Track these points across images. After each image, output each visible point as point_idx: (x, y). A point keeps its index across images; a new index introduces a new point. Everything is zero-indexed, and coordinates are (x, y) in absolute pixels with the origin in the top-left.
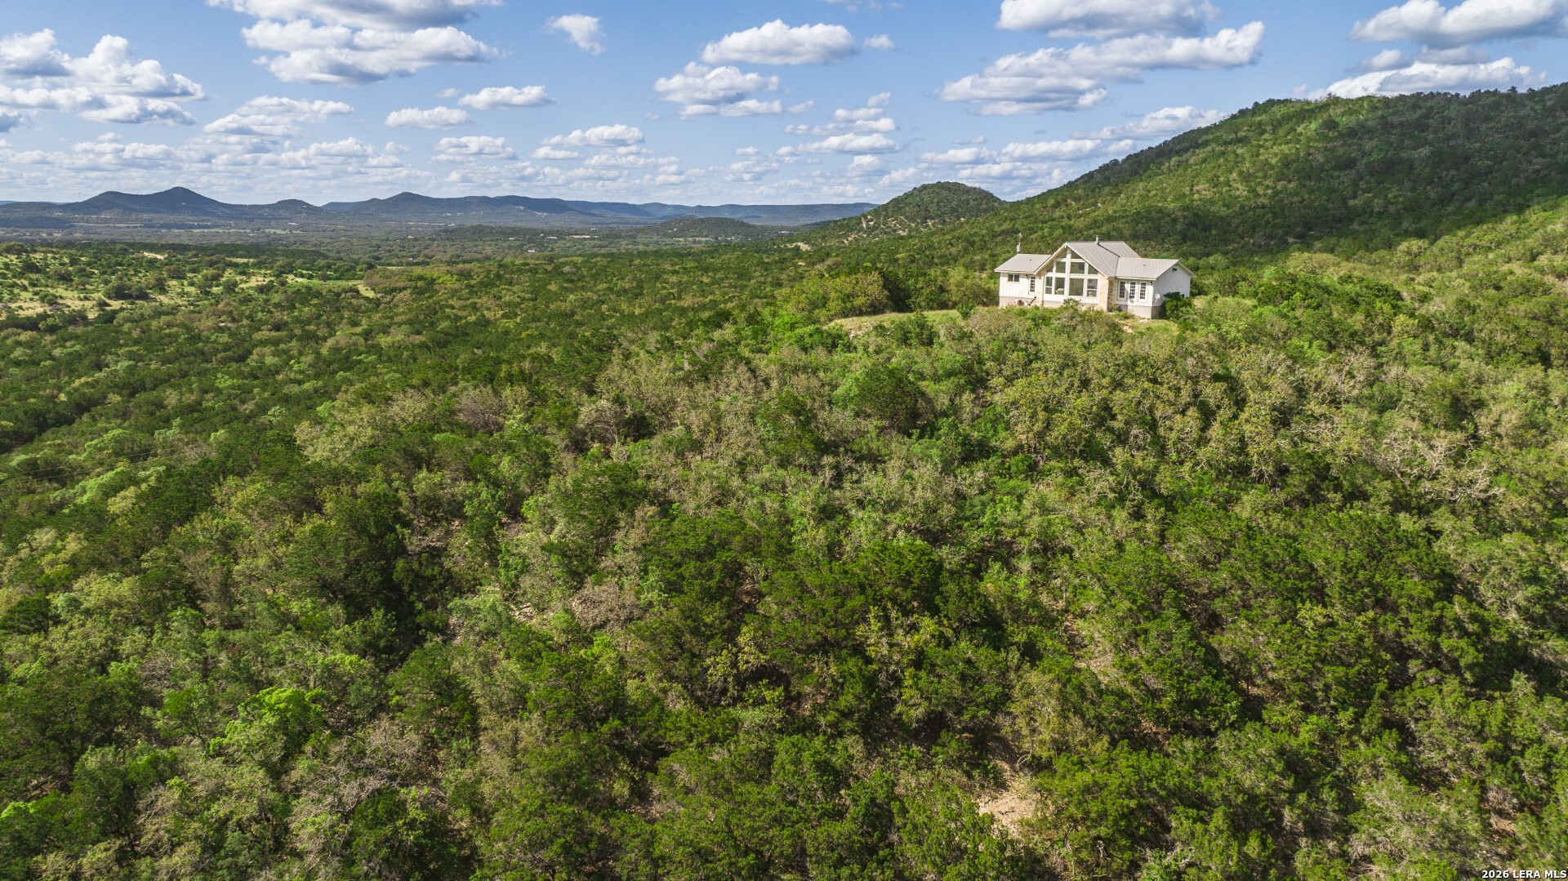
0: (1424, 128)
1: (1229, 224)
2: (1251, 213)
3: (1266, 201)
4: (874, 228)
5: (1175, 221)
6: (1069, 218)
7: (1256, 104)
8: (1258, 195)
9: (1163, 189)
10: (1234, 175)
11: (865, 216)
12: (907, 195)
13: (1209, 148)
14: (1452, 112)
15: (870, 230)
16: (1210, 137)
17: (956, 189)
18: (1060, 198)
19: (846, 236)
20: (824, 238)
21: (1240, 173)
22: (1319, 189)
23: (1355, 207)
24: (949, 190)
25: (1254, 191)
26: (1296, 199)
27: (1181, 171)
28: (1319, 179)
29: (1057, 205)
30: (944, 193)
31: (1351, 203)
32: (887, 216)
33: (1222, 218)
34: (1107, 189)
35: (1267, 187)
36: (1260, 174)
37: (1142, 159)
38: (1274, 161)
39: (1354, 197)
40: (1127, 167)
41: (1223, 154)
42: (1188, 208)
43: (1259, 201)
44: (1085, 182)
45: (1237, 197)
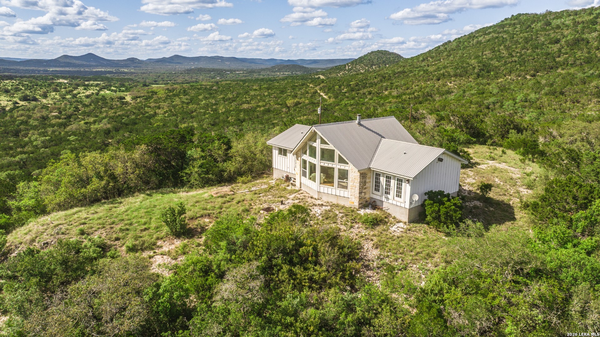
1: (499, 69)
2: (509, 65)
3: (517, 59)
4: (351, 69)
5: (474, 68)
6: (428, 66)
7: (513, 16)
8: (513, 56)
9: (470, 54)
10: (502, 47)
11: (348, 64)
12: (365, 56)
13: (491, 35)
15: (349, 70)
16: (491, 30)
17: (385, 53)
18: (425, 57)
19: (339, 73)
20: (330, 73)
21: (505, 46)
22: (542, 53)
23: (559, 61)
24: (382, 53)
25: (511, 54)
26: (531, 58)
27: (478, 45)
28: (542, 49)
29: (423, 60)
30: (380, 55)
31: (558, 59)
32: (356, 64)
33: (496, 67)
34: (445, 54)
35: (517, 52)
36: (514, 47)
37: (461, 40)
38: (520, 41)
39: (559, 57)
40: (455, 44)
41: (497, 37)
42: (480, 62)
43: (514, 59)
44: (436, 50)
45: (503, 57)
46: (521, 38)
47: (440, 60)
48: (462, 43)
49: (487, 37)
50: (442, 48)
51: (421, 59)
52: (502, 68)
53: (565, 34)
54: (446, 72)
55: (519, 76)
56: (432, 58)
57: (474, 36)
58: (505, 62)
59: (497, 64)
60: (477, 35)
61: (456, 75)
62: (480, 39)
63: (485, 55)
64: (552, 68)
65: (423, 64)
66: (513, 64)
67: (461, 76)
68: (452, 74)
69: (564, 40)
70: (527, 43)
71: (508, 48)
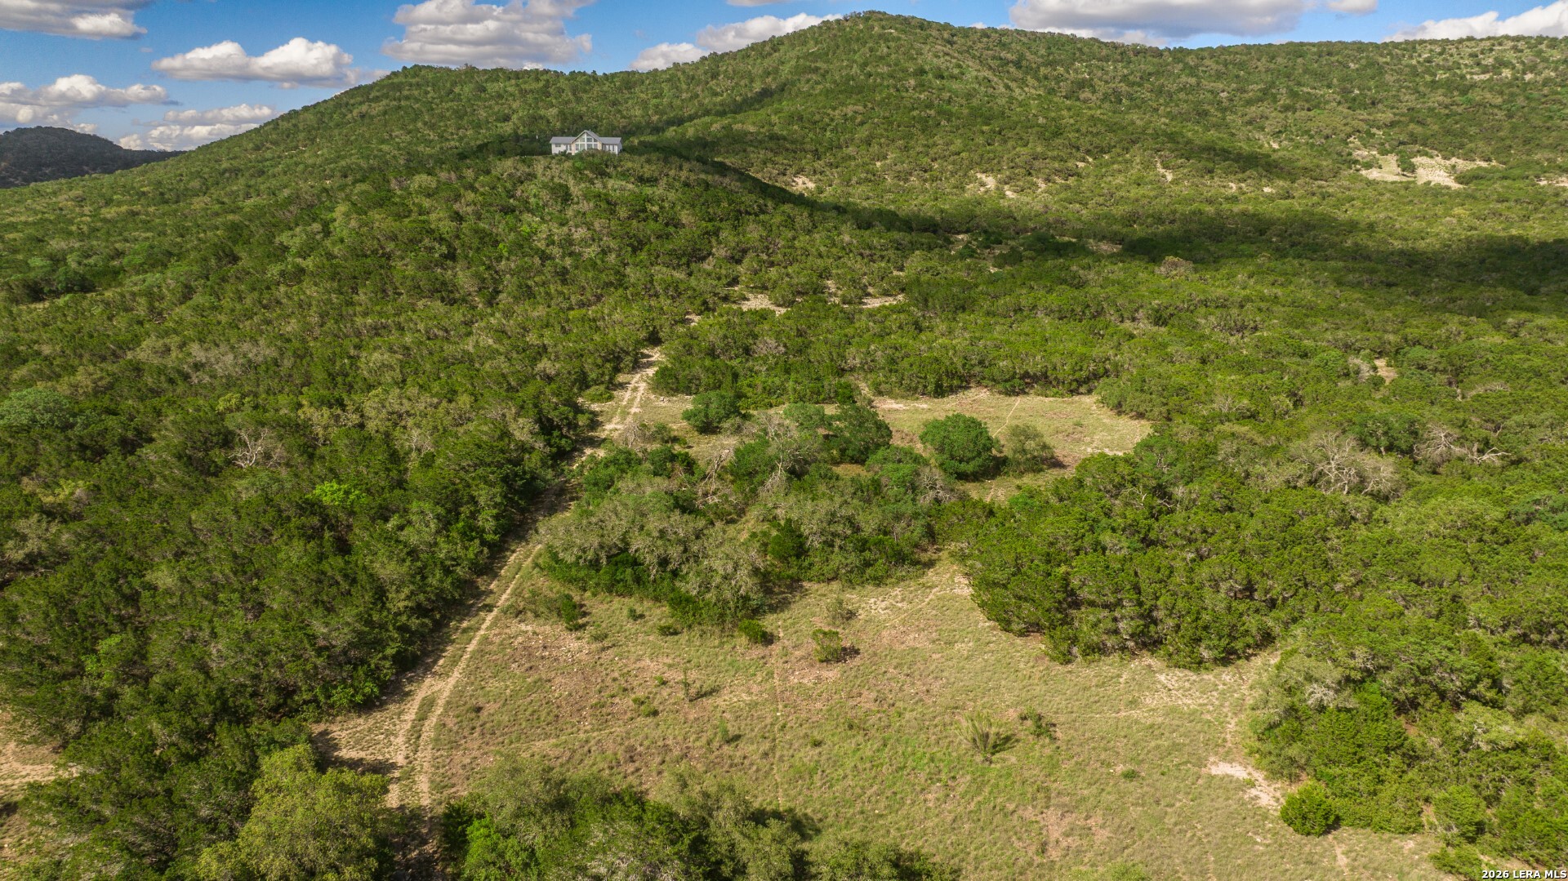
0: (548, 95)
7: (405, 68)
8: (447, 140)
10: (420, 125)
13: (383, 103)
14: (562, 83)
16: (378, 93)
21: (425, 124)
25: (443, 136)
27: (368, 120)
28: (489, 129)
29: (256, 148)
34: (301, 136)
35: (452, 134)
36: (442, 124)
37: (321, 109)
38: (448, 114)
40: (310, 117)
41: (399, 107)
43: (452, 143)
44: (274, 129)
45: (431, 141)
46: (448, 109)
47: (296, 148)
48: (327, 116)
49: (379, 106)
50: (284, 125)
53: (514, 106)
56: (275, 143)
57: (346, 103)
60: (352, 101)
62: (364, 108)
70: (461, 118)
71: (432, 127)
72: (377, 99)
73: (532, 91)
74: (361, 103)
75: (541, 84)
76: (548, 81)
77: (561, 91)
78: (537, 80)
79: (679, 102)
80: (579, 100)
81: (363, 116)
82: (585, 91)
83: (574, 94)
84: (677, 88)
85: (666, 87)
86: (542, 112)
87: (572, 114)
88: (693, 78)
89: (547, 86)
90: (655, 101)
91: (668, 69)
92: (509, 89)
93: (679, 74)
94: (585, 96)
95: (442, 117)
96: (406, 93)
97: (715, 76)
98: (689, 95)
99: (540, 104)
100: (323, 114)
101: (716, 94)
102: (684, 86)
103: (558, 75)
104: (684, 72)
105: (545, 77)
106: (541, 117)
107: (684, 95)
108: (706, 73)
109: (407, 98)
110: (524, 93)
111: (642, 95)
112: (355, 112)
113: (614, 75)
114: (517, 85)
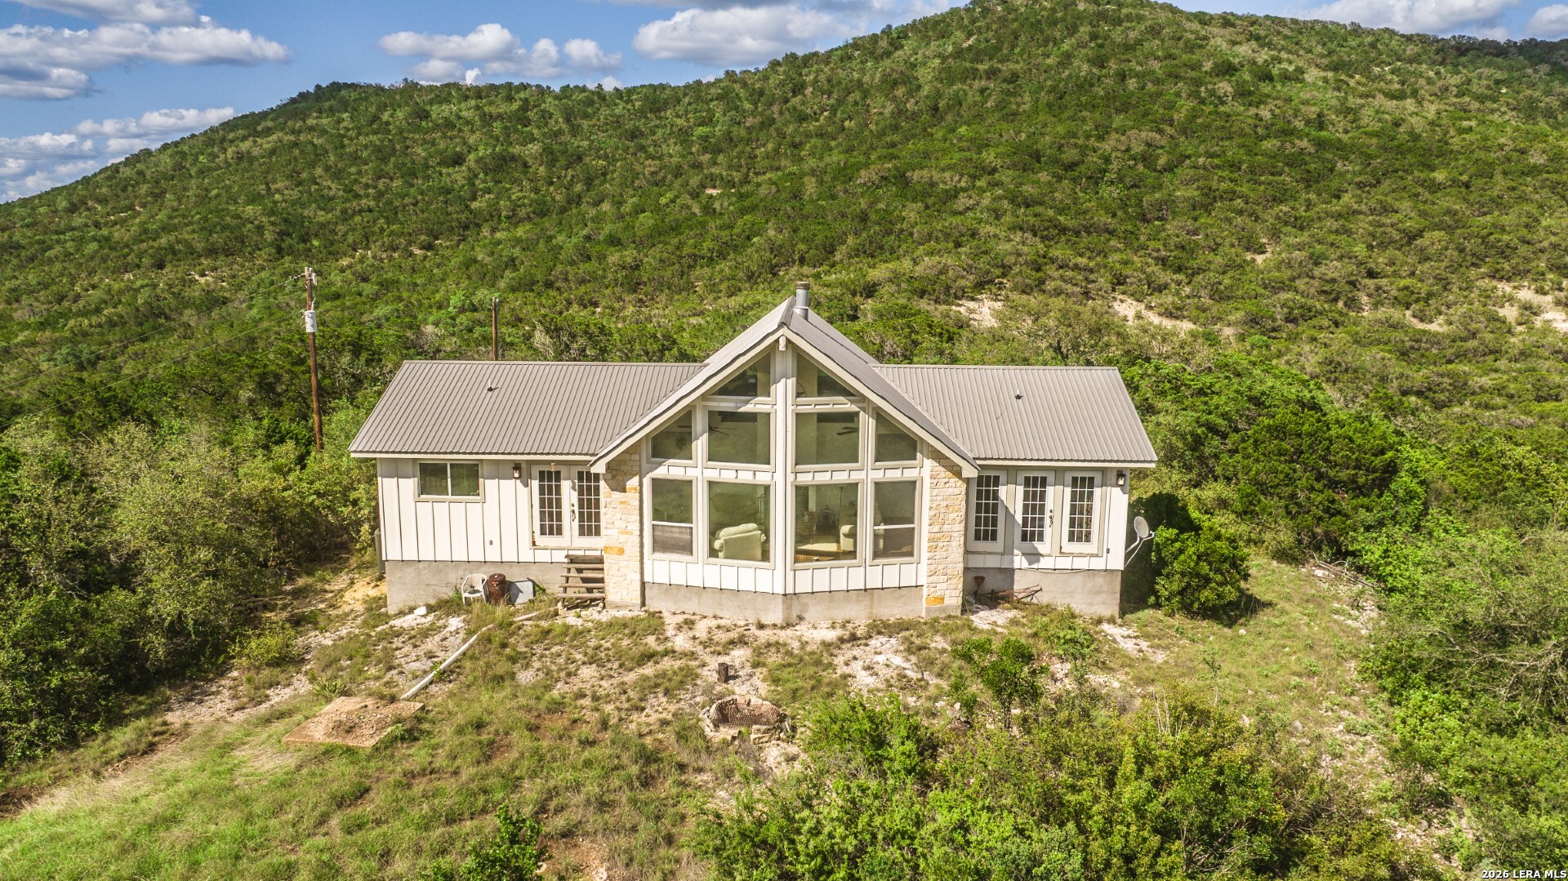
0: (526, 122)
1: (334, 232)
2: (357, 219)
3: (372, 204)
5: (260, 229)
6: (97, 225)
7: (318, 87)
8: (357, 196)
9: (228, 189)
10: (319, 171)
13: (274, 137)
14: (549, 104)
16: (270, 124)
21: (327, 169)
23: (480, 211)
25: (351, 191)
26: (407, 200)
27: (244, 165)
28: (427, 178)
29: (73, 209)
31: (474, 205)
33: (322, 226)
34: (144, 189)
35: (367, 186)
36: (353, 170)
37: (186, 148)
38: (365, 154)
39: (474, 199)
40: (166, 161)
41: (296, 144)
42: (272, 213)
43: (365, 202)
44: (109, 178)
45: (331, 199)
46: (366, 147)
47: (131, 207)
48: (190, 159)
49: (268, 143)
50: (126, 172)
51: (62, 204)
52: (341, 228)
53: (471, 141)
54: (179, 242)
55: (394, 250)
56: (103, 201)
57: (223, 140)
58: (344, 211)
59: (322, 217)
60: (231, 136)
61: (212, 252)
62: (245, 146)
63: (278, 191)
64: (466, 228)
65: (78, 221)
66: (367, 216)
67: (228, 253)
68: (199, 246)
69: (472, 157)
70: (384, 160)
71: (337, 175)
72: (268, 132)
73: (500, 117)
74: (244, 138)
75: (515, 106)
76: (526, 100)
77: (546, 116)
78: (510, 99)
79: (743, 132)
80: (575, 131)
81: (240, 157)
82: (586, 116)
83: (568, 120)
84: (737, 108)
85: (718, 108)
86: (516, 150)
87: (564, 152)
88: (761, 93)
89: (525, 107)
90: (701, 131)
91: (718, 81)
92: (464, 114)
93: (737, 86)
94: (585, 124)
95: (355, 158)
96: (311, 122)
97: (798, 89)
98: (758, 119)
99: (514, 137)
100: (183, 154)
101: (803, 118)
102: (748, 106)
103: (542, 91)
104: (745, 85)
105: (522, 95)
106: (513, 158)
107: (749, 122)
108: (782, 84)
109: (312, 129)
110: (487, 119)
111: (680, 122)
112: (230, 152)
113: (631, 91)
114: (478, 108)
